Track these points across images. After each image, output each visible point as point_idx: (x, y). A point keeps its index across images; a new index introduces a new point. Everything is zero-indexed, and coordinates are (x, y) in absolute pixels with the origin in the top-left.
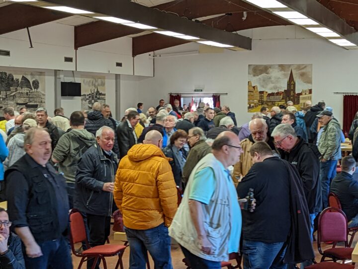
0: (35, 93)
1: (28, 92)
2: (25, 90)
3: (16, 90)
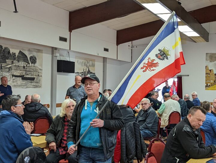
0: (32, 68)
1: (25, 65)
2: (22, 64)
3: (12, 63)
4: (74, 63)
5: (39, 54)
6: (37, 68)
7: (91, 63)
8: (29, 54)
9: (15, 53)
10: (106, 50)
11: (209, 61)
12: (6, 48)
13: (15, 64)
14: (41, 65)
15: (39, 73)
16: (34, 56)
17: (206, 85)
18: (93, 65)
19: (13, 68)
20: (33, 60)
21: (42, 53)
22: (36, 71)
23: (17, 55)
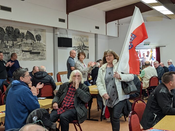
0: (38, 44)
1: (32, 42)
2: (30, 41)
3: (22, 41)
4: (71, 39)
5: (43, 33)
6: (42, 45)
7: (85, 38)
8: (35, 33)
9: (23, 33)
10: (97, 28)
12: (16, 29)
13: (24, 42)
14: (45, 42)
15: (43, 48)
16: (39, 35)
18: (87, 41)
19: (23, 45)
20: (39, 38)
21: (46, 32)
23: (25, 34)
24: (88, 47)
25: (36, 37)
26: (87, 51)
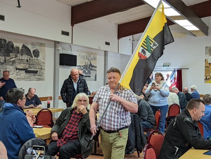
0: (36, 61)
1: (28, 59)
2: (25, 57)
3: (16, 56)
4: (76, 56)
5: (42, 47)
6: (40, 62)
7: (92, 56)
8: (33, 48)
9: (18, 47)
10: (108, 44)
11: (208, 55)
12: (10, 42)
13: (18, 58)
14: (44, 59)
16: (37, 50)
17: (205, 78)
18: (95, 59)
20: (36, 53)
21: (45, 47)
22: (39, 64)
23: (20, 48)
24: (96, 67)
25: (33, 52)
26: (95, 71)
